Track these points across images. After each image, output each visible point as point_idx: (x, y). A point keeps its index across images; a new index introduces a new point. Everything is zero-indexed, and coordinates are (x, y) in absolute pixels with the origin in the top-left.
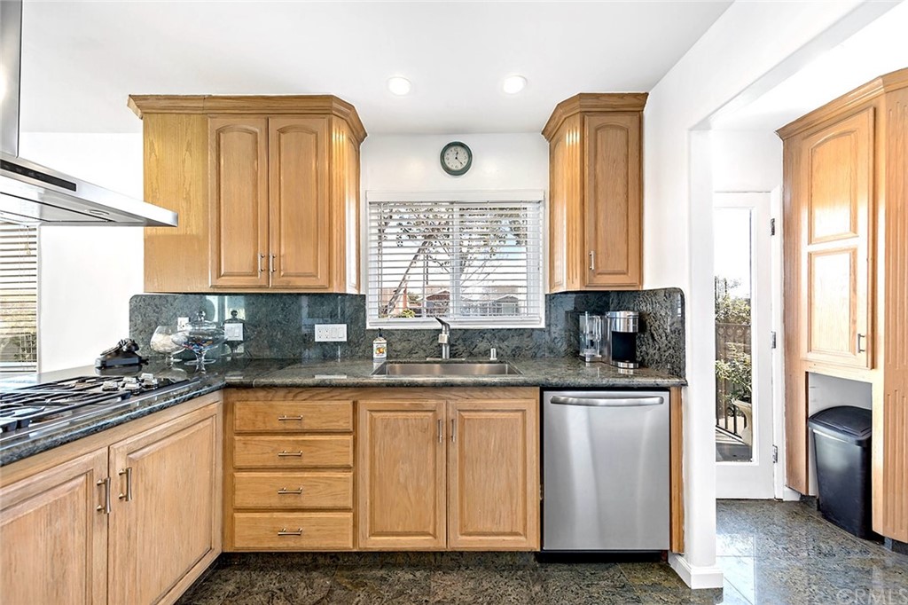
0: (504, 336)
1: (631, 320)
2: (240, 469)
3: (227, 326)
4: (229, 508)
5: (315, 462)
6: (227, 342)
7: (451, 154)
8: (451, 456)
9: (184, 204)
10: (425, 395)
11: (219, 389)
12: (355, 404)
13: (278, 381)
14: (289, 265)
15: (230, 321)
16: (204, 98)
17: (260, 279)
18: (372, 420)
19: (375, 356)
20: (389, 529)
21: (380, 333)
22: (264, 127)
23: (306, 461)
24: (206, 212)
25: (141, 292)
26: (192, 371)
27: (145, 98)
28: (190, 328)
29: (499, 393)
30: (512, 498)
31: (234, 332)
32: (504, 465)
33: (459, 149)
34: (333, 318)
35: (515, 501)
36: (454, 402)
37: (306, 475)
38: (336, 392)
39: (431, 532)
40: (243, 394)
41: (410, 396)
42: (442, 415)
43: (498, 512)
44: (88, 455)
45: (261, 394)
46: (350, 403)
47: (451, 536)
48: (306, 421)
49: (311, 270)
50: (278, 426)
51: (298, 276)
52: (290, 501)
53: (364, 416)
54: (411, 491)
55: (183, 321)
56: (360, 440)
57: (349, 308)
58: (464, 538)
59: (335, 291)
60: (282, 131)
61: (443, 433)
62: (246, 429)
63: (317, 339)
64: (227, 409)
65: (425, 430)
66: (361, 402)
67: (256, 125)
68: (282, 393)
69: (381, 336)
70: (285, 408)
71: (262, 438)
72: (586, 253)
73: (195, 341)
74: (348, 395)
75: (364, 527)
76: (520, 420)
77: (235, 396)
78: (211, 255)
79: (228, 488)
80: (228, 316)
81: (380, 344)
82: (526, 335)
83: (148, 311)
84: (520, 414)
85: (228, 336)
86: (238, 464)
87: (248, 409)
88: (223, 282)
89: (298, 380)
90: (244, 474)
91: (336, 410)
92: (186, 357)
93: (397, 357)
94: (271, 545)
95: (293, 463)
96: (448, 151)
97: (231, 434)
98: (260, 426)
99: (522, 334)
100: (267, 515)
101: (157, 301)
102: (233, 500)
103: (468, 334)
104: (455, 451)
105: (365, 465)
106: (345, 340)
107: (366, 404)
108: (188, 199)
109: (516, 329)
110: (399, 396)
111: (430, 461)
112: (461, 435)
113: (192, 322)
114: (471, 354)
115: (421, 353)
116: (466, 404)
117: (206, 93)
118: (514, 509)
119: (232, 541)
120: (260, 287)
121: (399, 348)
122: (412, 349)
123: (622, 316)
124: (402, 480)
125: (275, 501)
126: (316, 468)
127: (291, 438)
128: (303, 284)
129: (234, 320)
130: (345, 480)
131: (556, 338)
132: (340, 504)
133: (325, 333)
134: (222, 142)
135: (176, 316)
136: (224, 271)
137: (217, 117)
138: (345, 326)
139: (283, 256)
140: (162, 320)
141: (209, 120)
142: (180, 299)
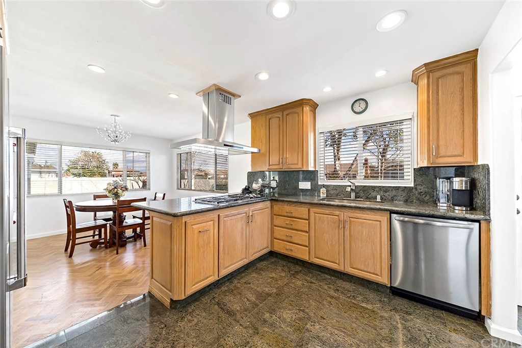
0: (386, 190)
1: (464, 183)
2: (275, 226)
3: (272, 182)
4: (273, 238)
5: (296, 228)
6: (272, 188)
7: (357, 105)
8: (345, 235)
9: (260, 143)
10: (335, 209)
11: (269, 200)
12: (309, 210)
13: (285, 199)
14: (289, 161)
15: (272, 180)
16: (266, 110)
17: (281, 166)
18: (315, 216)
19: (321, 195)
20: (321, 257)
21: (324, 186)
22: (282, 115)
23: (293, 227)
24: (266, 145)
25: (250, 171)
26: (262, 196)
27: (252, 114)
28: (262, 182)
29: (368, 212)
30: (374, 258)
31: (274, 184)
32: (370, 244)
33: (361, 101)
34: (305, 179)
35: (375, 260)
36: (347, 214)
37: (293, 231)
38: (303, 205)
39: (337, 263)
40: (276, 203)
41: (329, 209)
42: (342, 219)
43: (367, 263)
44: (245, 209)
45: (281, 203)
46: (307, 209)
47: (346, 267)
48: (293, 213)
49: (296, 162)
50: (286, 214)
51: (292, 164)
52: (289, 239)
53: (312, 214)
54: (329, 245)
55: (260, 180)
56: (311, 223)
57: (311, 176)
58: (351, 269)
59: (305, 169)
60: (287, 115)
61: (342, 225)
62: (276, 213)
63: (300, 188)
64: (272, 207)
65: (335, 223)
66: (311, 209)
67: (279, 115)
68: (286, 203)
69: (324, 187)
70: (287, 208)
71: (282, 217)
72: (431, 146)
73: (263, 186)
74: (307, 206)
75: (312, 254)
76: (379, 226)
77: (274, 203)
78: (267, 158)
79: (272, 232)
80: (272, 179)
81: (323, 190)
82: (400, 190)
83: (252, 176)
84: (378, 222)
85: (272, 186)
86: (275, 224)
87: (278, 207)
88: (271, 167)
89: (291, 200)
90: (276, 228)
91: (302, 211)
92: (261, 191)
93: (331, 196)
94: (284, 252)
95: (290, 227)
96: (356, 104)
97: (273, 215)
98: (280, 214)
99: (398, 189)
100: (283, 242)
101: (254, 174)
102: (273, 235)
103: (366, 188)
104: (347, 233)
105: (312, 232)
106: (310, 188)
107: (313, 210)
108: (262, 142)
109: (394, 187)
110: (325, 209)
111: (337, 235)
112: (350, 227)
113: (263, 180)
114: (367, 198)
115: (342, 195)
116: (352, 215)
117: (266, 108)
118: (375, 263)
119: (273, 248)
120: (281, 169)
121: (332, 193)
122: (338, 194)
123: (457, 180)
124: (326, 240)
125: (285, 238)
126: (296, 230)
127: (289, 219)
128: (294, 167)
129: (274, 180)
130: (306, 236)
131: (422, 192)
132: (304, 244)
133: (303, 185)
134: (270, 122)
135: (258, 178)
136: (271, 164)
137: (269, 114)
138: (310, 183)
139: (287, 158)
140: (255, 180)
141: (267, 116)
142: (259, 173)
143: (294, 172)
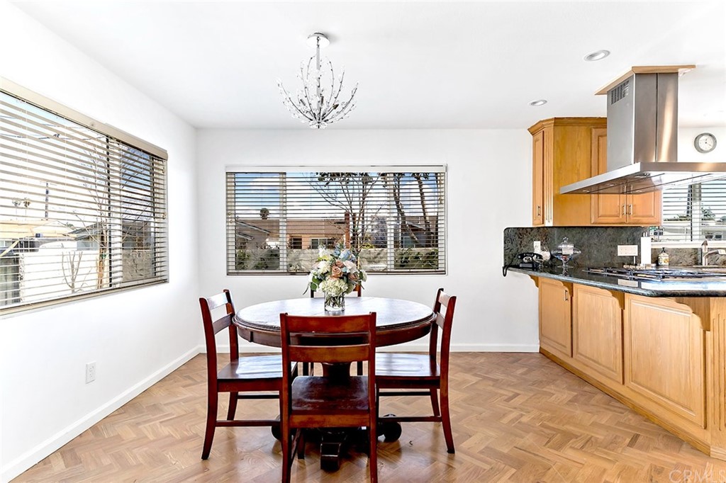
14: (638, 210)
17: (622, 218)
33: (707, 137)
34: (629, 242)
49: (651, 213)
51: (643, 216)
57: (639, 236)
69: (664, 252)
78: (593, 204)
83: (516, 237)
88: (601, 220)
96: (701, 139)
101: (521, 231)
108: (578, 174)
120: (622, 223)
133: (625, 250)
134: (601, 142)
135: (532, 240)
136: (601, 214)
137: (597, 128)
138: (637, 246)
139: (634, 206)
140: (524, 243)
141: (593, 130)
142: (535, 230)
143: (608, 229)
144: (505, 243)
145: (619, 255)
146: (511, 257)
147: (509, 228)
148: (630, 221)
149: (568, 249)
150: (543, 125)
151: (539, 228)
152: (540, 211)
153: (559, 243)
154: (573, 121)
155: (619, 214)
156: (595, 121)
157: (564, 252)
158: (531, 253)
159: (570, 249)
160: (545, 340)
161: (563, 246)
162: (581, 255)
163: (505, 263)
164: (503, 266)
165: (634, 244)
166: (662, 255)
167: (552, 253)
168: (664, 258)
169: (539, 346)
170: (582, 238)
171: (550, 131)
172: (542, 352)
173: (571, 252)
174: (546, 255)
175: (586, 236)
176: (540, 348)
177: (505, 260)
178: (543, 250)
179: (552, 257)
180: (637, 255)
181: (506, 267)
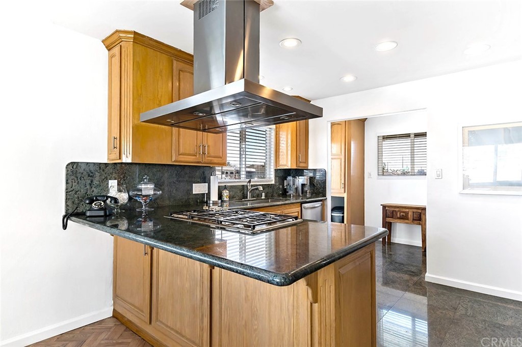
14: (211, 151)
21: (226, 187)
49: (220, 155)
55: (113, 183)
57: (209, 175)
72: (297, 155)
83: (85, 175)
99: (269, 187)
128: (217, 162)
133: (198, 189)
134: (181, 76)
135: (107, 179)
136: (181, 152)
137: (178, 61)
138: (207, 184)
139: (208, 146)
140: (96, 182)
141: (175, 62)
142: (110, 166)
143: (186, 168)
144: (67, 183)
145: (194, 193)
146: (77, 202)
147: (75, 163)
148: (205, 160)
149: (148, 189)
150: (120, 38)
151: (115, 164)
152: (116, 144)
153: (139, 182)
154: (154, 43)
155: (197, 153)
156: (176, 53)
157: (144, 193)
158: (104, 196)
159: (151, 189)
160: (120, 302)
161: (143, 186)
162: (161, 195)
163: (67, 210)
164: (64, 213)
165: (205, 183)
166: (224, 192)
167: (131, 194)
168: (225, 194)
169: (112, 308)
170: (162, 177)
171: (128, 47)
172: (116, 316)
173: (152, 192)
174: (123, 197)
175: (166, 175)
176: (114, 310)
177: (67, 206)
178: (120, 191)
179: (130, 198)
180: (207, 192)
181: (67, 216)
